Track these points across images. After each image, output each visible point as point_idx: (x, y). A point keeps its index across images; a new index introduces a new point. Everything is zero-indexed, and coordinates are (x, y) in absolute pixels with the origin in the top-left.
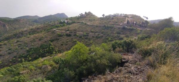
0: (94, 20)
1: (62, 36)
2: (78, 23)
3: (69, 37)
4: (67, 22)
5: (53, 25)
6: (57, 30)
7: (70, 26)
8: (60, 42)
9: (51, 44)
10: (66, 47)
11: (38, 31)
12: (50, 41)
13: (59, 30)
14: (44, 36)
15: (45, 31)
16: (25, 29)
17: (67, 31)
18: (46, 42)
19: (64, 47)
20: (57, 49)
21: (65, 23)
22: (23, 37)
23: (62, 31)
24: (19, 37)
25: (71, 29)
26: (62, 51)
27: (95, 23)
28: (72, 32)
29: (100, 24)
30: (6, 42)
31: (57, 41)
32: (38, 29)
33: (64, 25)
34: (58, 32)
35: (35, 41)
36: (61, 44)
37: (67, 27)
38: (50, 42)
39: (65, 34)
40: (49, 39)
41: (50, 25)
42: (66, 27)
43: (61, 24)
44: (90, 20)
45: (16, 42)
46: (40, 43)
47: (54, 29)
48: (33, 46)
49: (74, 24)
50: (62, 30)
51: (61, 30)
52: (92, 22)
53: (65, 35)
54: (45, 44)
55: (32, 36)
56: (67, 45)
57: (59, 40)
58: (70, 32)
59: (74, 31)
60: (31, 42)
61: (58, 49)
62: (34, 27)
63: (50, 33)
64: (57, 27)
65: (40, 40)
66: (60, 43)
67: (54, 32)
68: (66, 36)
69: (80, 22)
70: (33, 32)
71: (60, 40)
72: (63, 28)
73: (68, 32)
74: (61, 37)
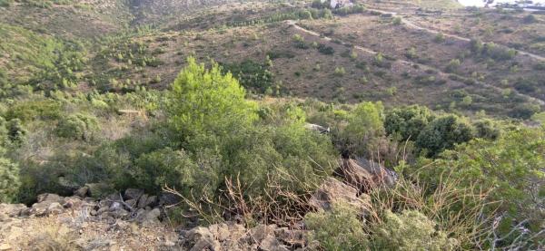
0: (439, 13)
1: (306, 48)
2: (372, 14)
3: (324, 56)
4: (337, 6)
5: (292, 8)
6: (297, 27)
7: (343, 20)
8: (294, 65)
9: (268, 65)
10: (307, 85)
11: (248, 19)
12: (268, 53)
13: (304, 27)
14: (257, 38)
15: (265, 22)
16: (223, 8)
17: (327, 35)
18: (258, 54)
19: (302, 82)
20: (281, 82)
21: (329, 7)
22: (212, 31)
23: (311, 32)
24: (205, 27)
25: (340, 31)
26: (291, 93)
27: (434, 26)
28: (338, 43)
29: (456, 33)
30: (176, 33)
31: (287, 59)
32: (251, 12)
33: (323, 15)
34: (298, 32)
35: (234, 47)
36: (295, 71)
37: (331, 22)
38: (268, 57)
39: (315, 44)
40: (267, 48)
41: (284, 6)
42: (327, 22)
43: (316, 10)
44: (420, 10)
45: (194, 37)
46: (244, 53)
47: (291, 22)
48: (226, 57)
49: (358, 18)
50: (312, 29)
51: (308, 29)
52: (426, 20)
53: (314, 47)
54: (255, 60)
55: (230, 31)
56: (310, 78)
57: (293, 57)
58: (334, 39)
59: (346, 40)
60: (224, 45)
61: (284, 83)
62: (242, 8)
63: (276, 30)
64: (302, 16)
65: (246, 45)
66: (294, 69)
67: (286, 31)
68: (315, 51)
69: (379, 14)
70: (238, 18)
71: (297, 57)
72: (317, 23)
73: (327, 39)
74: (303, 51)
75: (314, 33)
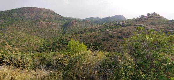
0: (159, 23)
1: (113, 37)
2: (135, 25)
3: (119, 39)
4: (122, 24)
5: (108, 26)
6: (110, 31)
7: (125, 28)
8: (110, 43)
9: (101, 43)
10: (114, 49)
11: (95, 30)
12: (101, 40)
13: (112, 31)
14: (98, 35)
15: (100, 30)
16: (88, 28)
17: (120, 33)
18: (98, 40)
19: (113, 48)
21: (120, 25)
22: (85, 34)
23: (114, 32)
24: (82, 33)
25: (124, 31)
26: (109, 51)
27: (158, 27)
28: (124, 35)
29: (168, 29)
30: (74, 35)
31: (107, 41)
32: (96, 28)
33: (118, 27)
34: (110, 33)
35: (91, 38)
37: (121, 29)
38: (101, 41)
39: (116, 36)
40: (101, 38)
41: (105, 26)
42: (119, 29)
43: (116, 26)
44: (152, 23)
45: (79, 36)
46: (94, 40)
47: (108, 30)
48: (88, 41)
49: (130, 27)
50: (115, 32)
51: (113, 32)
52: (154, 26)
53: (116, 37)
54: (97, 42)
55: (90, 34)
56: (115, 46)
57: (109, 40)
58: (122, 34)
59: (126, 34)
60: (88, 38)
61: (107, 48)
62: (93, 27)
63: (103, 33)
64: (111, 28)
65: (94, 38)
66: (110, 44)
67: (106, 33)
68: (117, 38)
69: (137, 25)
70: (92, 30)
71: (111, 40)
72: (116, 30)
73: (120, 34)
74: (112, 38)
75: (115, 33)
